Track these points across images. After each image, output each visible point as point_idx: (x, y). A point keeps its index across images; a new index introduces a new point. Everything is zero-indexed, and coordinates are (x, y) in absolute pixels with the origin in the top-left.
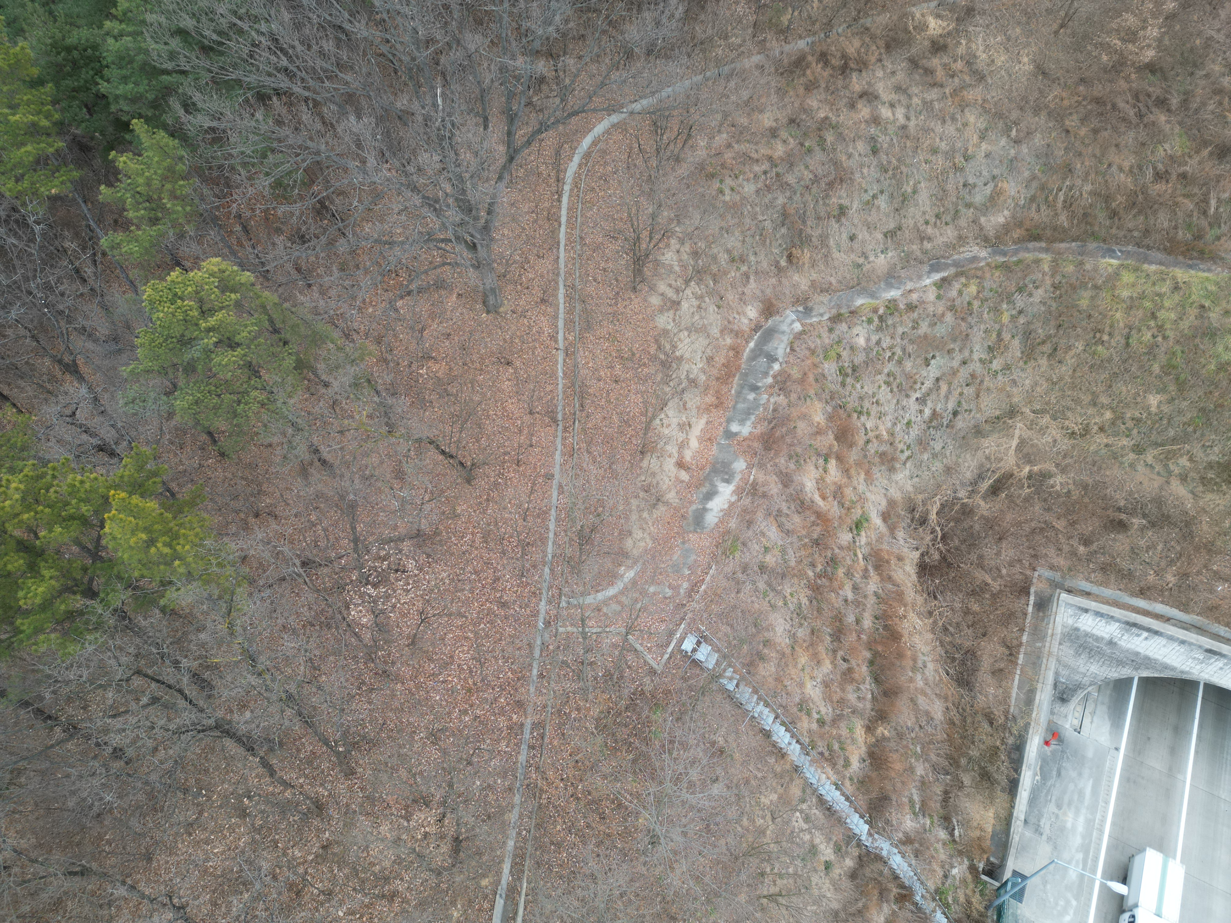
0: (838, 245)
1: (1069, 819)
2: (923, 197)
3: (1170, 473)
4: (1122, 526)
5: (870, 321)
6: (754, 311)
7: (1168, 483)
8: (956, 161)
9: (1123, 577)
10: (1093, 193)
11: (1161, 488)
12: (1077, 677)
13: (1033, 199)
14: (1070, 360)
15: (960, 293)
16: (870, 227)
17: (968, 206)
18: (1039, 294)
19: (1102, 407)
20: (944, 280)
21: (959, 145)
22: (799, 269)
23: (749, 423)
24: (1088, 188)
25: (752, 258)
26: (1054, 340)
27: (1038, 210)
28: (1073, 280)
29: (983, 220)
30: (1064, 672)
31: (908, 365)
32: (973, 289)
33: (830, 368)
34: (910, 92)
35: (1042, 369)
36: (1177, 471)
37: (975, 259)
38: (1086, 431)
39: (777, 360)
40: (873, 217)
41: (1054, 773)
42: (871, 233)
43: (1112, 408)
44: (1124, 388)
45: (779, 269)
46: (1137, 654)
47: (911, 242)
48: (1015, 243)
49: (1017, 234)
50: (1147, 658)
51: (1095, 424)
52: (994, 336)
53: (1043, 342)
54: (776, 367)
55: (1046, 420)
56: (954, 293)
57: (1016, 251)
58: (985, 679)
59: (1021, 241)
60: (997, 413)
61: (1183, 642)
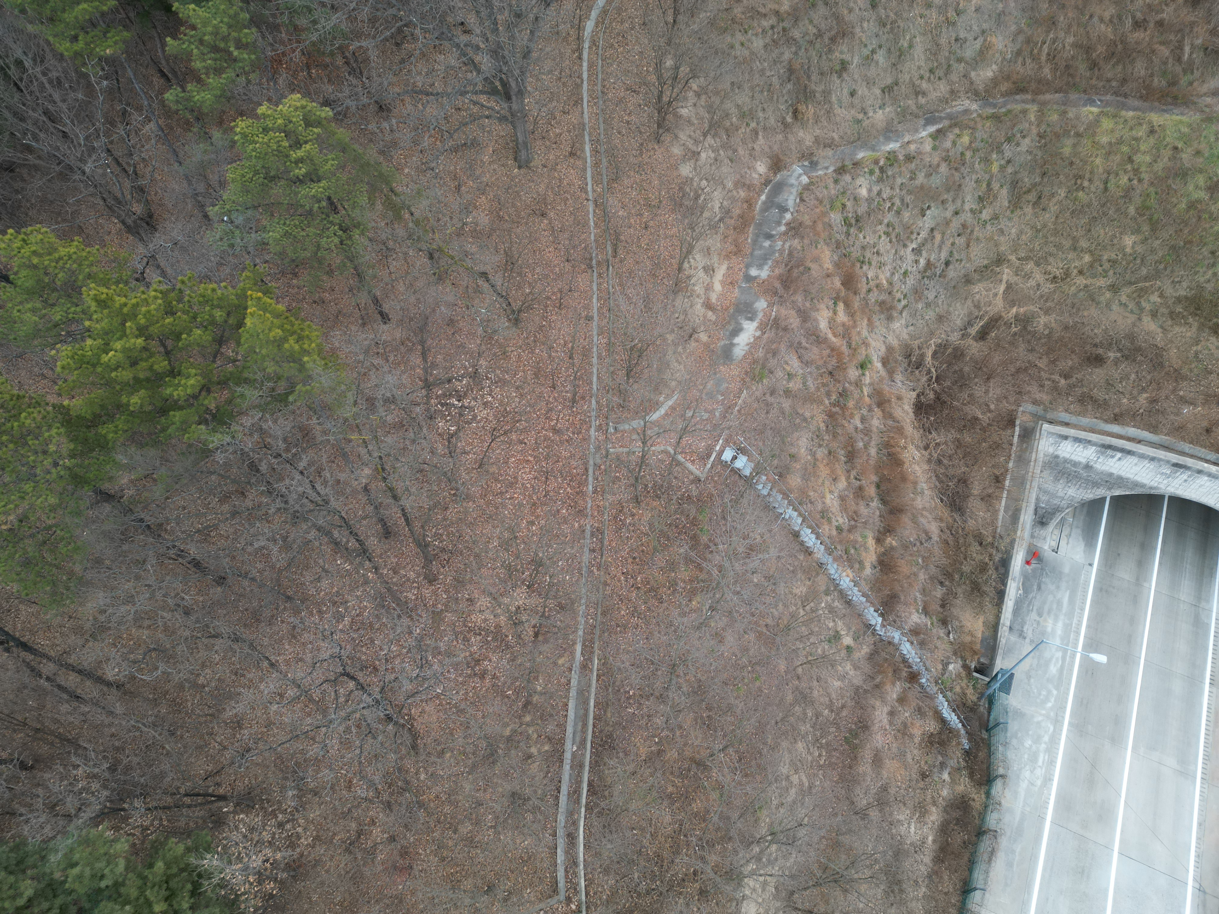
0: (840, 101)
1: (1049, 625)
2: (919, 51)
3: (1142, 309)
4: (1098, 360)
5: (871, 172)
6: (763, 166)
7: (1140, 319)
8: (949, 15)
9: (1100, 406)
10: (1075, 45)
11: (1134, 325)
12: (1056, 502)
13: (1019, 53)
14: (1054, 208)
15: (954, 143)
16: (869, 83)
17: (960, 60)
18: (1026, 144)
19: (1082, 251)
20: (939, 131)
22: (804, 125)
23: (766, 267)
24: (1070, 40)
25: (761, 114)
26: (1039, 188)
27: (1023, 64)
28: (1057, 129)
29: (973, 74)
30: (1044, 498)
31: (906, 215)
32: (966, 139)
33: (836, 217)
35: (1028, 218)
36: (1148, 308)
37: (966, 111)
38: (1067, 274)
39: (787, 210)
40: (872, 72)
41: (1035, 587)
42: (869, 89)
43: (1090, 251)
44: (1102, 231)
45: (786, 125)
46: (1111, 475)
47: (907, 97)
48: (1002, 95)
49: (1005, 87)
50: (1120, 478)
51: (1075, 267)
52: (984, 185)
53: (1029, 191)
54: (788, 216)
55: (1030, 265)
56: (948, 144)
57: (1004, 105)
58: (975, 505)
59: (1009, 93)
60: (986, 262)
61: (1153, 459)
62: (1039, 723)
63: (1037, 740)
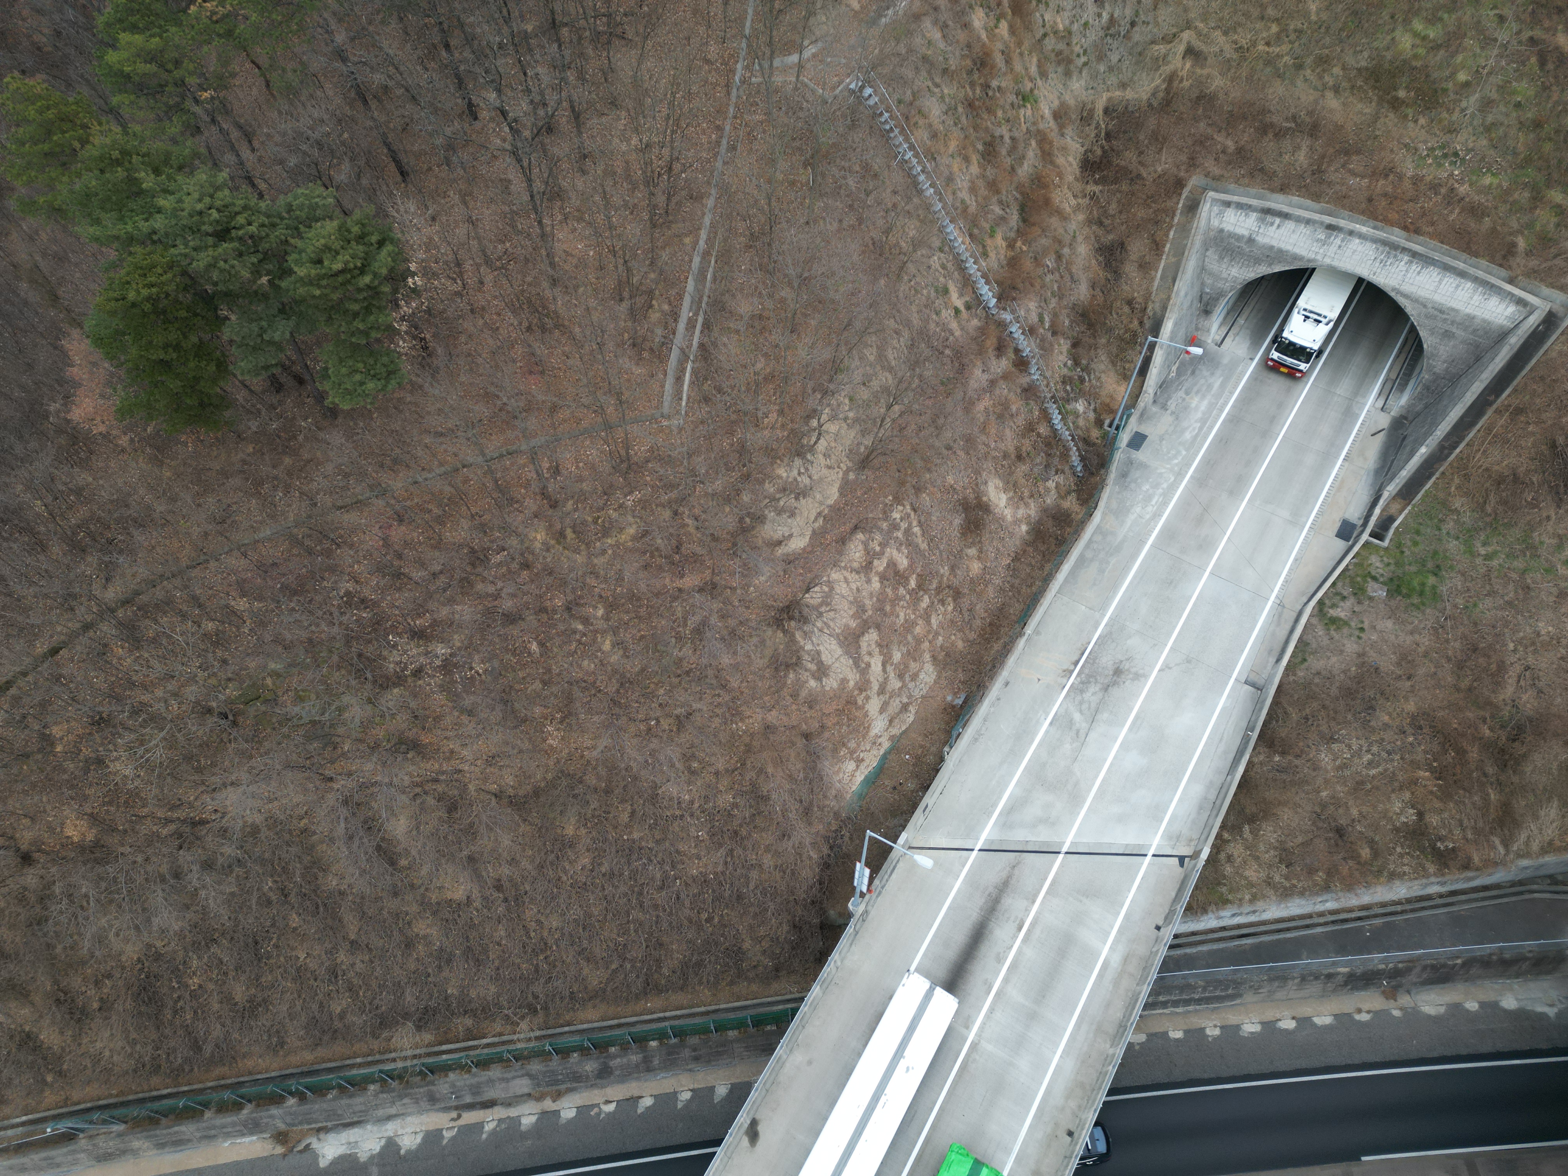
1: (1194, 402)
3: (1325, 85)
7: (1323, 96)
9: (1268, 178)
11: (1316, 102)
12: (1220, 285)
30: (1209, 281)
36: (1331, 83)
38: (1254, 46)
41: (1189, 372)
43: (1278, 22)
46: (1272, 247)
50: (1280, 251)
51: (1263, 39)
55: (1217, 34)
58: (1130, 269)
60: (1174, 30)
61: (1308, 222)
62: (1161, 474)
63: (1156, 486)
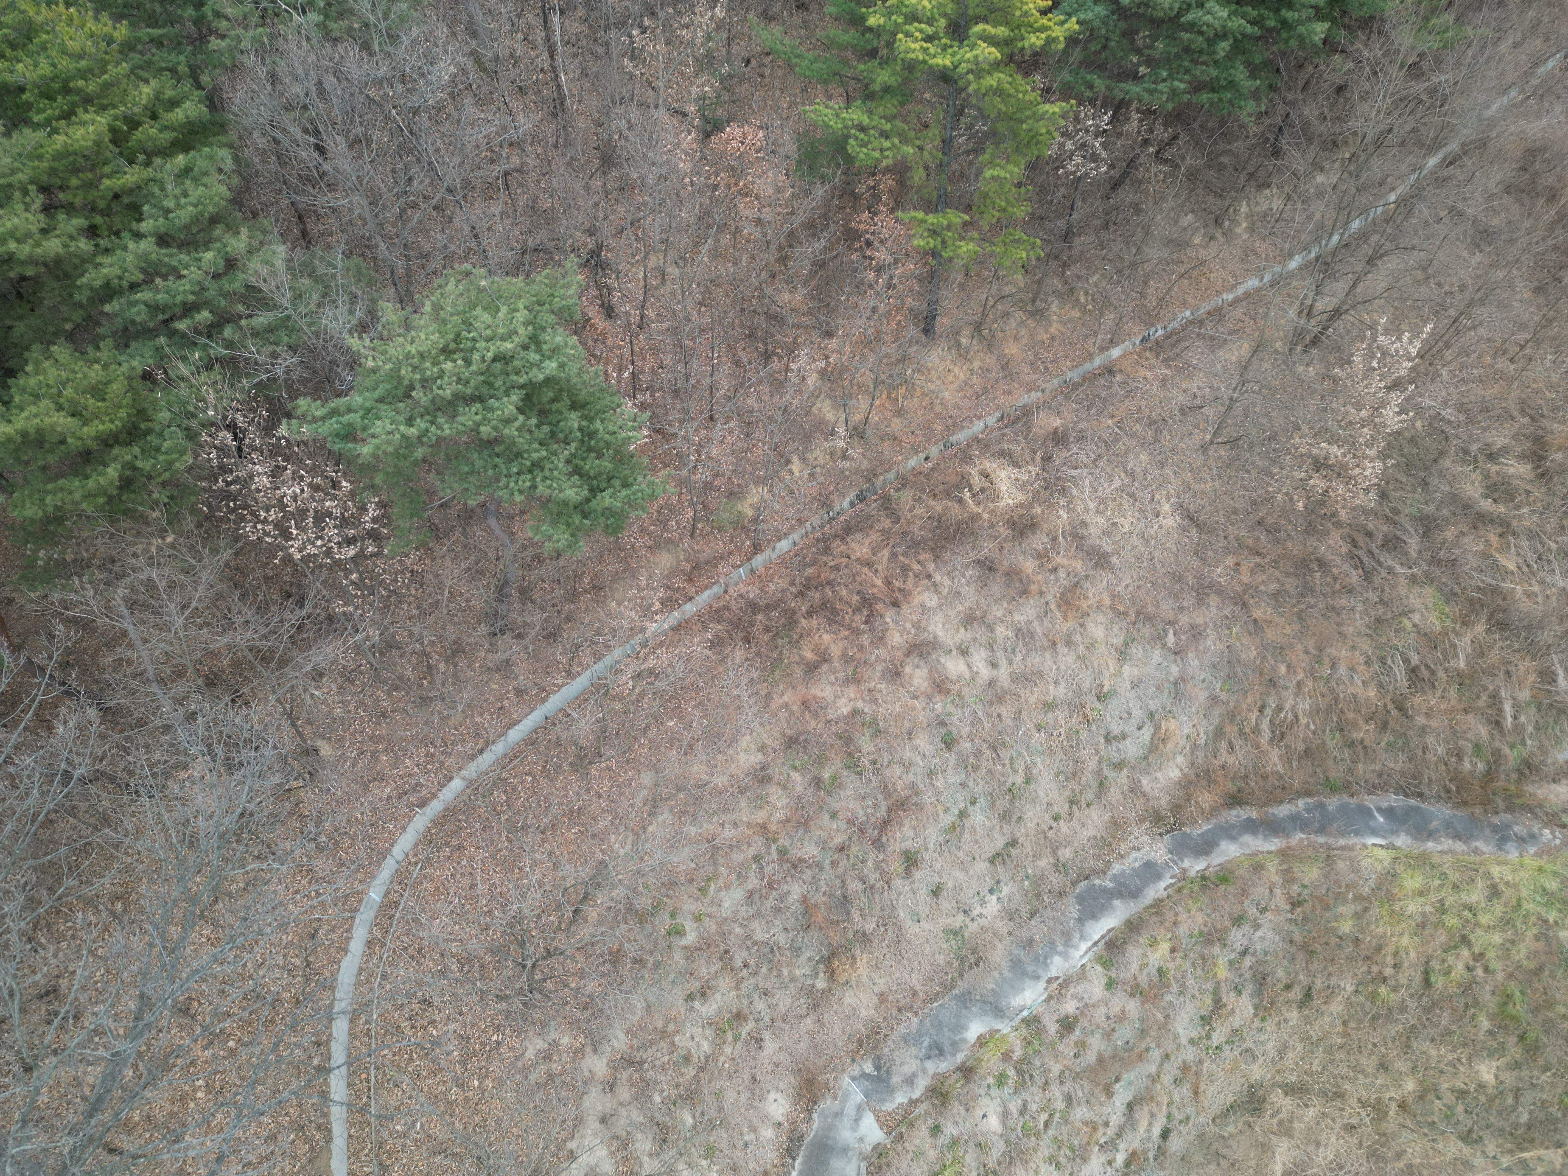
0: (914, 914)
2: (1044, 782)
5: (1001, 1081)
6: (782, 1100)
8: (1088, 711)
13: (1219, 733)
15: (1144, 962)
17: (1118, 767)
18: (1269, 920)
21: (1086, 685)
22: (852, 985)
24: (1306, 704)
26: (1304, 981)
27: (1231, 750)
28: (1322, 891)
29: (1145, 782)
32: (1164, 947)
34: (990, 619)
35: (1292, 1025)
37: (1151, 872)
40: (967, 847)
42: (967, 870)
45: (815, 997)
47: (1037, 856)
48: (1205, 819)
52: (1208, 1001)
53: (1288, 987)
56: (1134, 968)
59: (1214, 811)
